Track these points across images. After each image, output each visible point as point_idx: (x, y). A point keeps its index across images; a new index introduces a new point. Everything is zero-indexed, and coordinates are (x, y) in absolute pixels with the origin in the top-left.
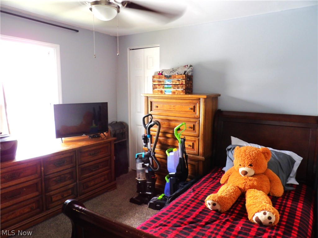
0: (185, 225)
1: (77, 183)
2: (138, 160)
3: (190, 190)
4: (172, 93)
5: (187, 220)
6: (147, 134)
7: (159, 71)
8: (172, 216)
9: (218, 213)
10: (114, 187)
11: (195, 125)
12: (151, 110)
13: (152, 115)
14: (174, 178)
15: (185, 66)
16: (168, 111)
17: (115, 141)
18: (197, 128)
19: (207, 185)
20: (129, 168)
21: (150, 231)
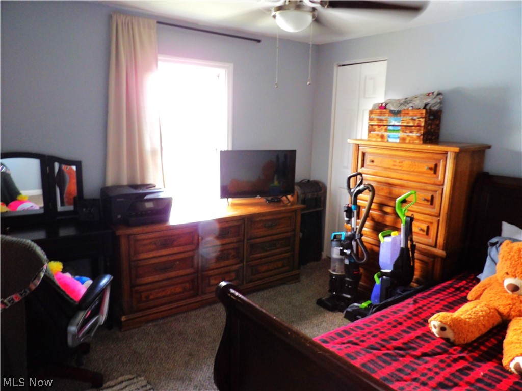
0: (388, 349)
1: (243, 265)
2: (334, 243)
3: (410, 301)
4: (400, 140)
5: (392, 343)
6: (351, 203)
7: (382, 102)
8: (369, 333)
9: (449, 344)
10: (296, 279)
11: (435, 196)
12: (363, 166)
13: (363, 175)
14: (388, 278)
15: (429, 94)
16: (389, 170)
17: (303, 209)
18: (437, 201)
19: (442, 298)
20: (323, 253)
21: (333, 347)
